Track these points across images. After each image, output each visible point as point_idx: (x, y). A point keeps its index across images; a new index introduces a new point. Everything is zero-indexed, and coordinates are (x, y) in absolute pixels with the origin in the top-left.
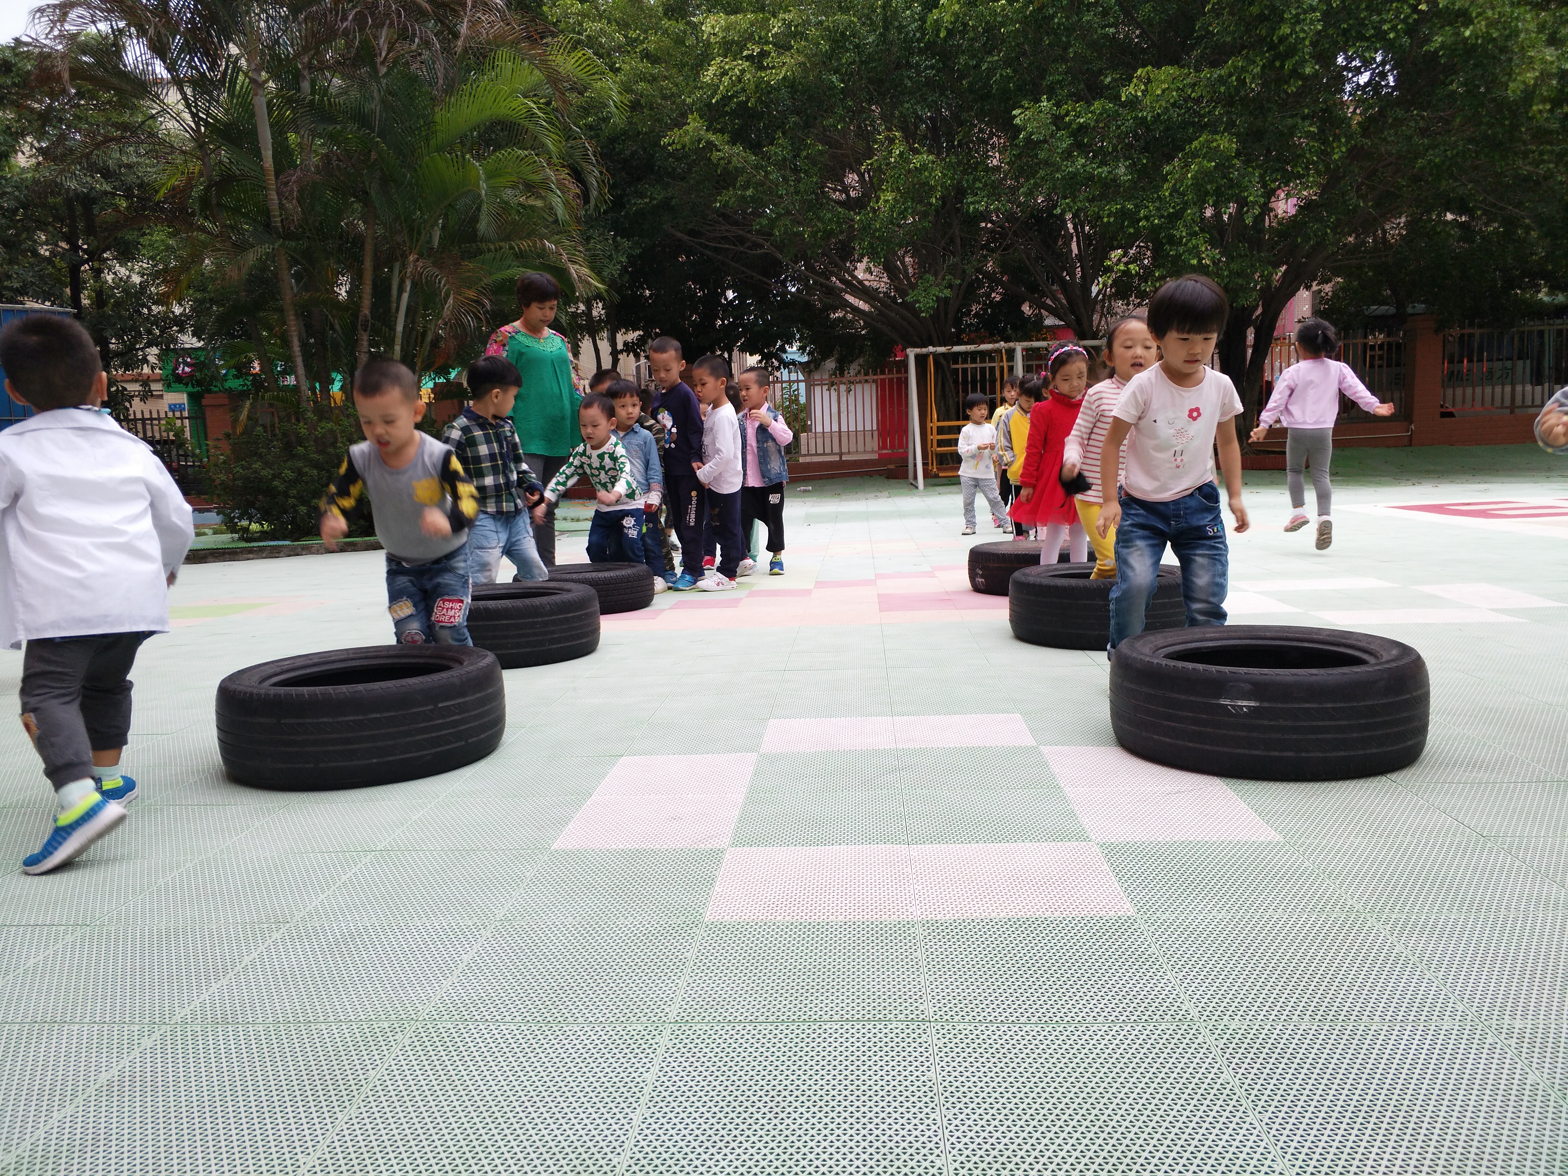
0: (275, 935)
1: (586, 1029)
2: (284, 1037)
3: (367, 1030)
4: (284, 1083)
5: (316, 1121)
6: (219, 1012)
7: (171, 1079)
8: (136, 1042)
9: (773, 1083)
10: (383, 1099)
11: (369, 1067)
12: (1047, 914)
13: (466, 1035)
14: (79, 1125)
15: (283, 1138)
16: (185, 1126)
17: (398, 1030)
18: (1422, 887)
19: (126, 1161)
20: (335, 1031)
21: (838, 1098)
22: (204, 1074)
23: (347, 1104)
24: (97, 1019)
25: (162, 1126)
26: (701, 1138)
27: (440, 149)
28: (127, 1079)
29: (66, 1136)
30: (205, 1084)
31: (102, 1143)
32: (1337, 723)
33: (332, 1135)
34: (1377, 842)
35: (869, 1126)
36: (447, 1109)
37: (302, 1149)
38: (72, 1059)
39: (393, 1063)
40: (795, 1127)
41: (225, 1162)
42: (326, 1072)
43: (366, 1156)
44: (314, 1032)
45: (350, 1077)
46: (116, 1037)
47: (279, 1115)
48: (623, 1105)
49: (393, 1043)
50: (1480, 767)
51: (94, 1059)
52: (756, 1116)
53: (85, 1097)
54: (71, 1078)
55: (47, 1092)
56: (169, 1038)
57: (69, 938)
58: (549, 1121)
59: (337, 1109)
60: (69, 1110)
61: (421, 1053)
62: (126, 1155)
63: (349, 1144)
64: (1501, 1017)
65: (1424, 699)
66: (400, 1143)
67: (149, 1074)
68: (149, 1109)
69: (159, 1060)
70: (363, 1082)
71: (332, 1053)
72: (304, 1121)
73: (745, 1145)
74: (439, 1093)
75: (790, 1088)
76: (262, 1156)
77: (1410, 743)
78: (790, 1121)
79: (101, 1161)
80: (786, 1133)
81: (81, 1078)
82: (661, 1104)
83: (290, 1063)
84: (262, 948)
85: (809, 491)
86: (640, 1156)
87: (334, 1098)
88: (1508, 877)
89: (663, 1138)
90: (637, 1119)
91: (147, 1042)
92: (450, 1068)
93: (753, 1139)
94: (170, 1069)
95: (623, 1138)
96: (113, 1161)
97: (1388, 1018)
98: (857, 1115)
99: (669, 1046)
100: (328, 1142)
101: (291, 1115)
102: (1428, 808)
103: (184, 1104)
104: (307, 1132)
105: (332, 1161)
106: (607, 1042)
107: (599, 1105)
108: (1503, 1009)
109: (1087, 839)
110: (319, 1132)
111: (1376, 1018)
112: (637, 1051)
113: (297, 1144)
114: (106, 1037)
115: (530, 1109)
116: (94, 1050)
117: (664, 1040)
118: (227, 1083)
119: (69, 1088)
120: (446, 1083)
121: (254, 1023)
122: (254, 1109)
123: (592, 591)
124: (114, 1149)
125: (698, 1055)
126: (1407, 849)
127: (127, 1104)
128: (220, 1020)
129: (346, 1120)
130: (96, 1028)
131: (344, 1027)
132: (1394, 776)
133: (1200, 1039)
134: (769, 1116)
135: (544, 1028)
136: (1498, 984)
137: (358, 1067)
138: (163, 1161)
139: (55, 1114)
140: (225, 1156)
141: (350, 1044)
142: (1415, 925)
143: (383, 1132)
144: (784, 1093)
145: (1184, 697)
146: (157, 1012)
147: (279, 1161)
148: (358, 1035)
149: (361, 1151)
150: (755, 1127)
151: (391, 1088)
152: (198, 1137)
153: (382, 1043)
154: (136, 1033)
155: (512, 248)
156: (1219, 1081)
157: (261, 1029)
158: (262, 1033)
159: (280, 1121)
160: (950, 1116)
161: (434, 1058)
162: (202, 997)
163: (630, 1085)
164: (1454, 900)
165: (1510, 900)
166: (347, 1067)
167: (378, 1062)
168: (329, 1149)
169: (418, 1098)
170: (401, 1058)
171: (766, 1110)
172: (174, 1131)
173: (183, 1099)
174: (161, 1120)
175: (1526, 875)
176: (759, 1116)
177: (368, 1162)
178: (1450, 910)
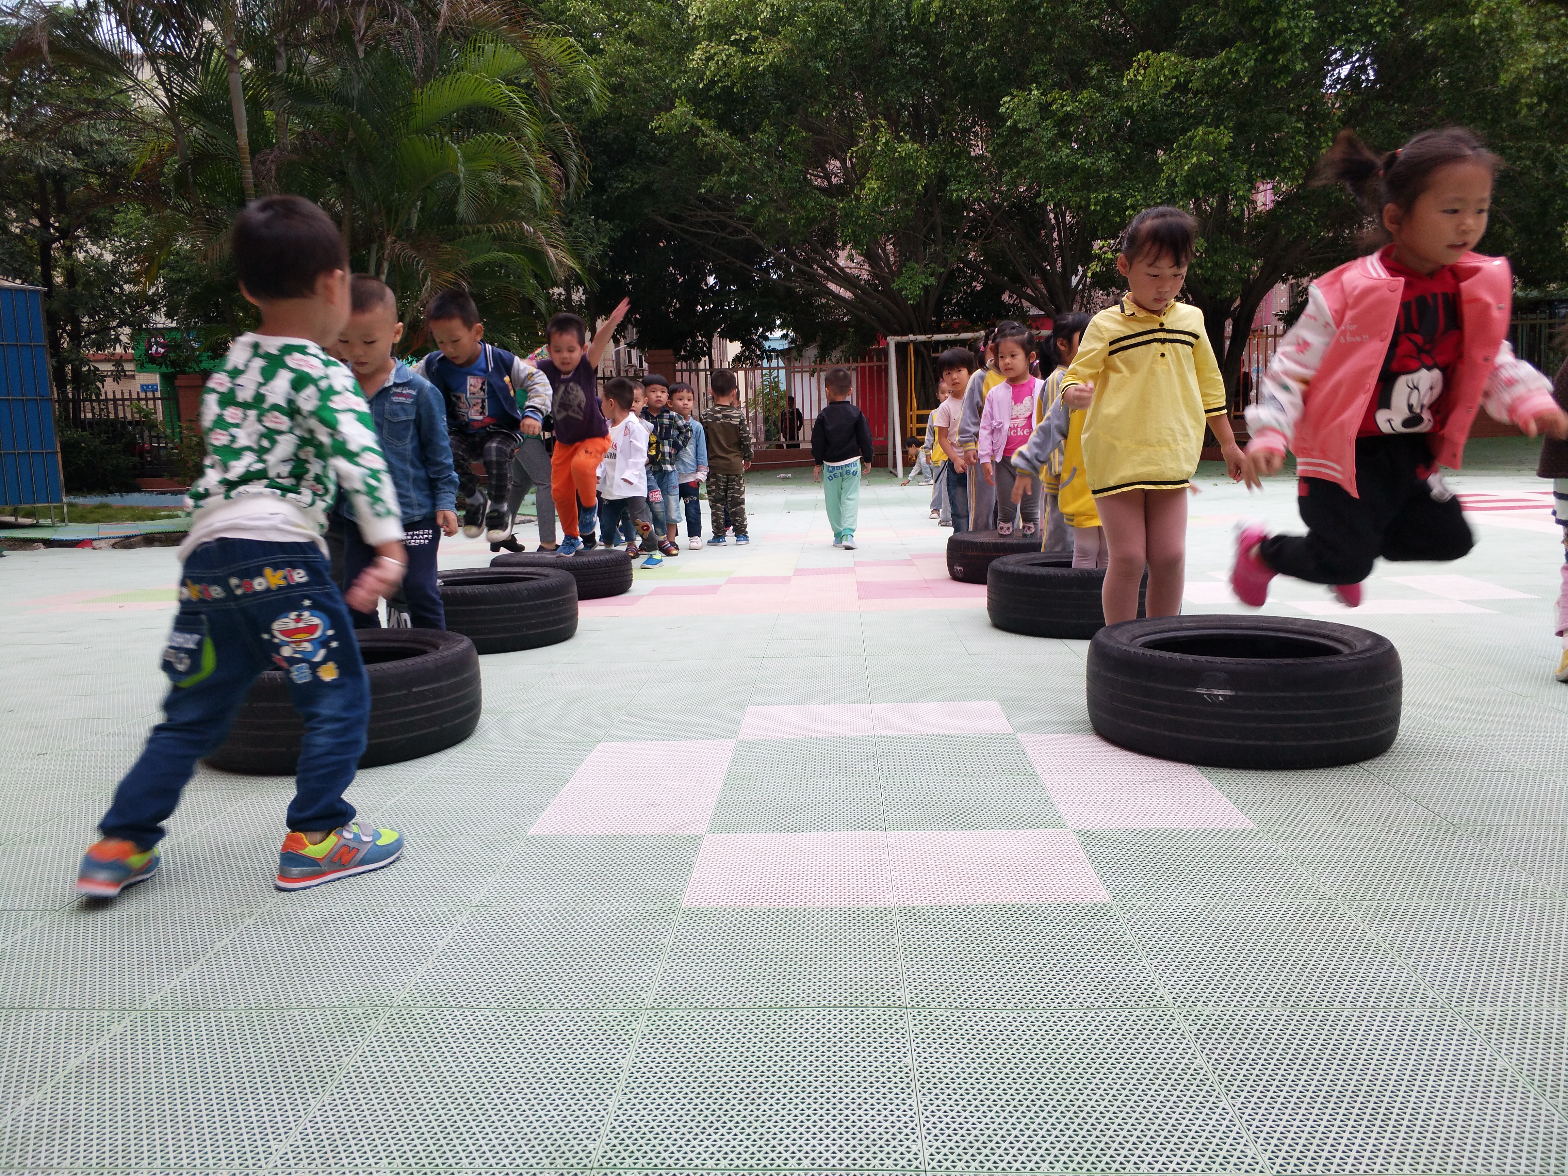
0: (247, 921)
1: (562, 1015)
2: (256, 1023)
3: (340, 1017)
4: (256, 1069)
5: (289, 1107)
6: (190, 998)
7: (141, 1065)
8: (106, 1028)
9: (750, 1069)
10: (357, 1085)
11: (343, 1053)
12: (1024, 901)
13: (440, 1021)
14: (47, 1112)
15: (255, 1125)
16: (156, 1112)
17: (372, 1016)
18: (1393, 875)
19: (95, 1148)
20: (308, 1018)
21: (815, 1084)
22: (174, 1060)
23: (320, 1090)
24: (66, 1005)
25: (131, 1112)
26: (678, 1124)
27: (417, 131)
28: (97, 1065)
29: (34, 1123)
30: (175, 1070)
31: (70, 1130)
32: (1311, 712)
33: (304, 1122)
34: (1349, 830)
35: (846, 1112)
36: (421, 1095)
37: (274, 1136)
38: (41, 1045)
39: (367, 1049)
40: (772, 1113)
41: (196, 1149)
42: (299, 1059)
43: (339, 1142)
44: (287, 1018)
45: (324, 1064)
46: (85, 1023)
47: (251, 1102)
48: (598, 1091)
49: (367, 1029)
50: (1451, 757)
51: (63, 1045)
52: (733, 1102)
53: (53, 1084)
54: (39, 1065)
55: (14, 1079)
56: (139, 1024)
57: (38, 923)
58: (525, 1107)
59: (310, 1096)
60: (37, 1097)
61: (395, 1039)
62: (95, 1142)
63: (322, 1131)
64: (1470, 1004)
65: (1397, 688)
66: (373, 1130)
67: (119, 1060)
68: (119, 1096)
69: (129, 1046)
70: (336, 1069)
71: (305, 1040)
72: (276, 1107)
73: (722, 1131)
74: (413, 1079)
75: (767, 1074)
76: (234, 1143)
77: (1382, 732)
78: (766, 1107)
79: (69, 1148)
80: (762, 1118)
81: (50, 1065)
82: (637, 1090)
83: (263, 1050)
84: (234, 934)
85: (788, 478)
86: (616, 1142)
87: (307, 1085)
88: (1478, 864)
89: (639, 1124)
90: (613, 1105)
91: (117, 1028)
92: (424, 1054)
93: (729, 1125)
94: (141, 1056)
95: (599, 1124)
96: (82, 1148)
97: (1359, 1004)
98: (833, 1101)
99: (646, 1032)
100: (300, 1129)
101: (263, 1102)
102: (1400, 797)
103: (154, 1090)
104: (279, 1119)
105: (305, 1148)
106: (584, 1028)
107: (574, 1091)
108: (1472, 996)
109: (1063, 826)
110: (291, 1119)
111: (1348, 1004)
112: (613, 1037)
113: (269, 1130)
114: (75, 1023)
115: (505, 1096)
116: (63, 1036)
117: (641, 1026)
118: (198, 1070)
119: (38, 1074)
120: (420, 1069)
121: (225, 1010)
122: (226, 1096)
123: (569, 576)
124: (83, 1136)
125: (675, 1041)
126: (1379, 837)
127: (96, 1091)
128: (191, 1006)
129: (318, 1107)
130: (65, 1014)
131: (317, 1013)
132: (1366, 765)
133: (1174, 1025)
134: (745, 1101)
135: (520, 1014)
136: (1468, 970)
137: (332, 1053)
138: (133, 1148)
139: (23, 1101)
140: (196, 1142)
141: (323, 1030)
142: (1386, 912)
143: (356, 1119)
144: (760, 1079)
145: (1160, 686)
146: (127, 998)
147: (251, 1148)
148: (331, 1021)
149: (334, 1138)
150: (731, 1113)
151: (364, 1074)
152: (169, 1124)
153: (356, 1029)
154: (106, 1019)
155: (489, 230)
156: (1193, 1067)
157: (233, 1015)
158: (234, 1019)
159: (252, 1107)
160: (926, 1102)
161: (408, 1044)
162: (173, 983)
163: (606, 1071)
164: (1424, 887)
165: (1480, 888)
166: (320, 1054)
167: (352, 1048)
168: (302, 1136)
169: (392, 1085)
170: (375, 1044)
171: (742, 1096)
172: (144, 1118)
173: (154, 1085)
174: (131, 1107)
175: (1496, 862)
176: (735, 1102)
177: (341, 1149)
178: (1420, 898)
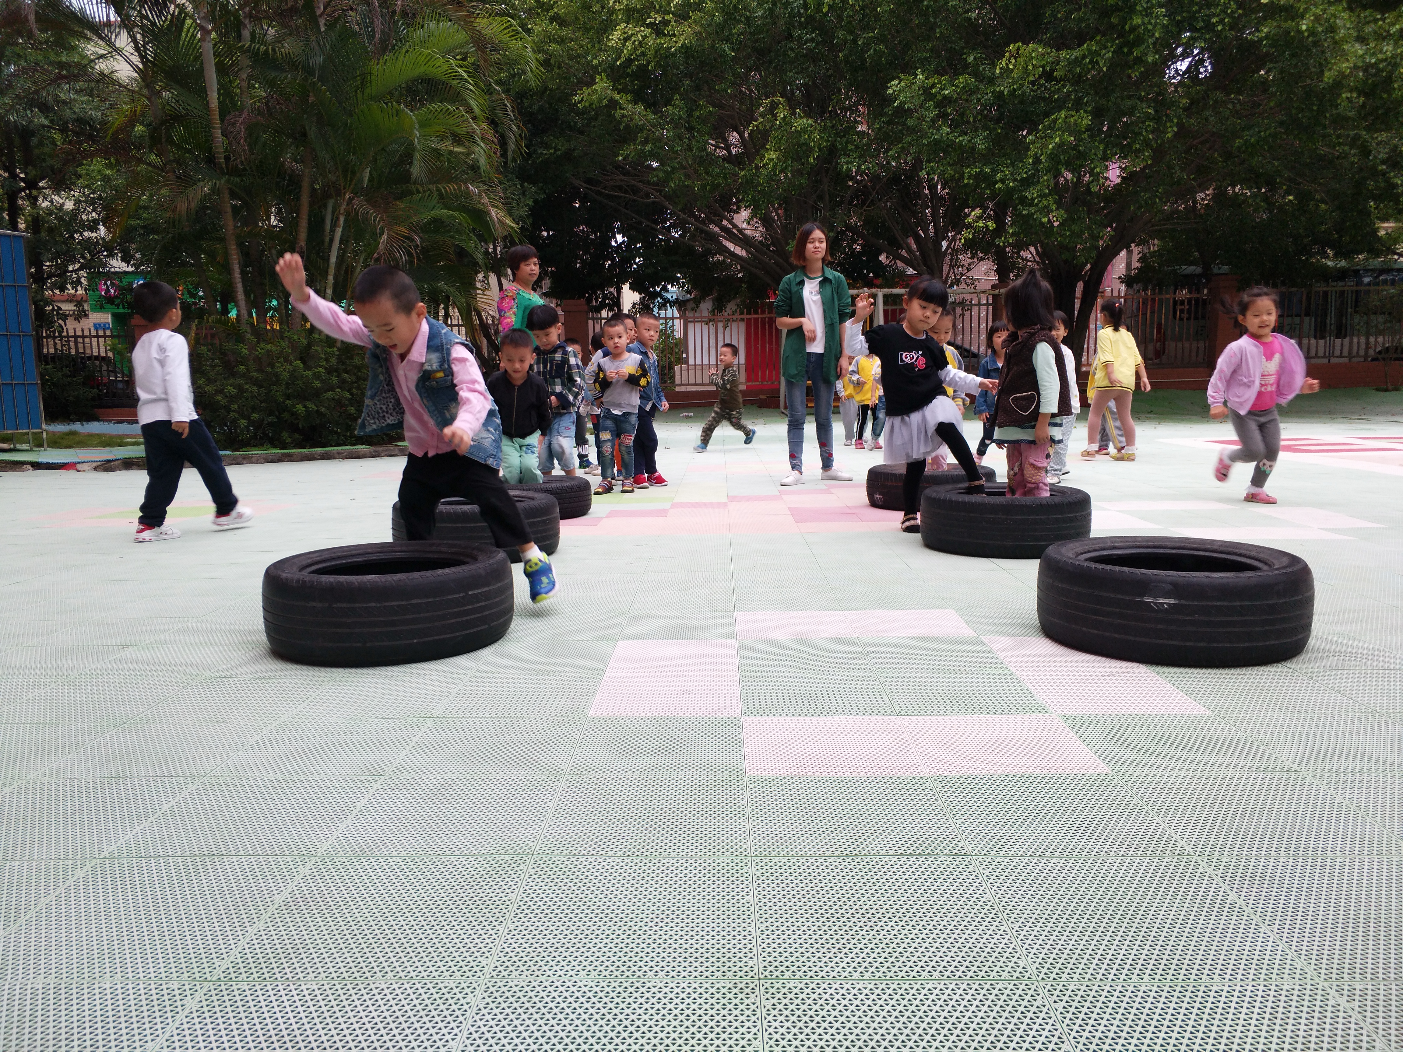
3: (492, 862)
4: (439, 903)
6: (356, 847)
7: (339, 900)
10: (531, 915)
12: (1037, 772)
13: (580, 866)
14: (277, 942)
15: (460, 945)
16: (369, 936)
17: (520, 862)
18: (1341, 752)
19: (330, 965)
21: (918, 915)
22: (366, 895)
25: (348, 936)
27: (371, 98)
29: (268, 946)
30: (371, 903)
31: (302, 951)
32: (1243, 618)
33: (500, 943)
34: (1292, 717)
35: (953, 936)
36: (589, 924)
37: (480, 954)
38: (243, 885)
39: (527, 888)
40: (895, 932)
41: (415, 959)
42: (472, 895)
43: (537, 959)
45: (495, 899)
46: (274, 866)
47: (447, 928)
49: (520, 872)
50: (1356, 657)
51: (263, 885)
52: (855, 928)
53: (269, 915)
54: (249, 900)
56: (322, 867)
57: (192, 787)
59: (495, 925)
60: (260, 925)
61: (545, 881)
62: (328, 960)
63: (518, 950)
66: (562, 950)
67: (318, 896)
68: (331, 924)
69: (322, 884)
70: (507, 904)
71: (470, 880)
72: (471, 932)
74: (577, 911)
75: (875, 907)
76: (448, 959)
77: (1300, 637)
78: (899, 928)
80: (889, 937)
81: (259, 900)
82: (771, 920)
83: (431, 891)
85: (691, 417)
87: (489, 915)
90: (755, 931)
91: (304, 870)
92: (577, 892)
93: (859, 946)
94: (335, 892)
95: (750, 946)
97: (1347, 853)
98: (939, 927)
99: (757, 875)
100: (499, 949)
101: (457, 930)
102: (1325, 690)
103: (360, 919)
104: (477, 941)
105: (510, 963)
106: (704, 871)
109: (1048, 712)
110: (488, 941)
111: (1338, 852)
112: (727, 882)
113: (473, 950)
114: (265, 866)
115: (661, 924)
116: (250, 877)
117: (752, 870)
118: (390, 903)
119: (252, 908)
120: (579, 904)
121: (391, 856)
124: (315, 955)
125: (786, 881)
126: (1318, 722)
128: (360, 853)
129: (503, 940)
130: (244, 859)
131: (471, 859)
132: (1288, 663)
133: (1201, 870)
134: (865, 928)
135: (645, 861)
137: (499, 891)
138: (363, 965)
140: (412, 954)
141: (483, 873)
142: (1345, 781)
143: (543, 941)
145: (1111, 595)
146: (301, 848)
147: (461, 958)
148: (477, 866)
149: (531, 955)
150: (861, 933)
151: (534, 907)
152: (380, 955)
153: (511, 872)
154: (291, 863)
155: (438, 190)
157: (399, 860)
159: (450, 932)
160: (1017, 928)
161: (559, 885)
162: (335, 837)
163: (738, 905)
164: (1370, 761)
166: (489, 891)
167: (512, 889)
168: (503, 954)
169: (561, 915)
171: (861, 924)
172: (361, 941)
174: (346, 932)
176: (857, 928)
177: (541, 963)
178: (1369, 769)
